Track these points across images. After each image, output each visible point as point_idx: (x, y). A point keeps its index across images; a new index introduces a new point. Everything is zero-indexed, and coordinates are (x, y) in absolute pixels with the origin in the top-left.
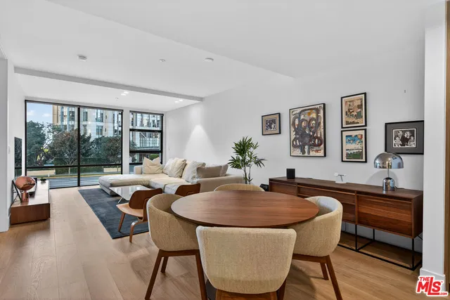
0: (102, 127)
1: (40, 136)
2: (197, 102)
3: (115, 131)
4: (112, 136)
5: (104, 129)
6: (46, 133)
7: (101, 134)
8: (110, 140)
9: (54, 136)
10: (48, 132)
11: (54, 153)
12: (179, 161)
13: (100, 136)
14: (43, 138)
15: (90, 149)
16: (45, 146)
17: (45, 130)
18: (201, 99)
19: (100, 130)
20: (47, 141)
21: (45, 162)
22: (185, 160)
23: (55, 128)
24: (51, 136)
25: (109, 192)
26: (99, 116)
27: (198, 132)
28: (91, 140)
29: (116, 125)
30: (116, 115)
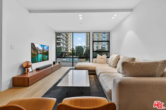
22: (119, 56)
29: (102, 45)
30: (102, 38)
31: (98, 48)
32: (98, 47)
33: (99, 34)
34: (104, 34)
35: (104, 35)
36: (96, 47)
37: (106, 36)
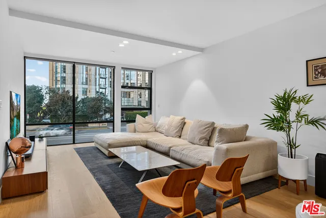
0: (87, 89)
1: (40, 96)
2: (198, 53)
3: (97, 92)
4: (94, 96)
5: (88, 91)
6: (44, 94)
7: (86, 95)
8: (93, 99)
9: (50, 97)
10: (46, 93)
11: (50, 111)
12: (177, 119)
13: (86, 97)
14: (41, 98)
15: (78, 107)
16: (43, 105)
17: (44, 92)
18: (202, 50)
19: (85, 92)
20: (45, 101)
21: (43, 118)
22: (184, 118)
23: (51, 91)
24: (48, 96)
25: (106, 152)
26: (84, 81)
27: (198, 86)
28: (78, 100)
29: (98, 87)
30: (98, 79)
31: (88, 93)
32: (86, 91)
33: (89, 67)
34: (104, 70)
35: (102, 71)
36: (81, 90)
37: (107, 73)
